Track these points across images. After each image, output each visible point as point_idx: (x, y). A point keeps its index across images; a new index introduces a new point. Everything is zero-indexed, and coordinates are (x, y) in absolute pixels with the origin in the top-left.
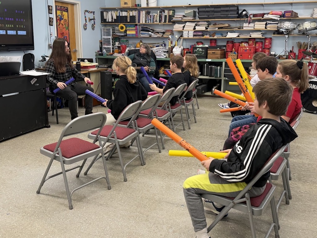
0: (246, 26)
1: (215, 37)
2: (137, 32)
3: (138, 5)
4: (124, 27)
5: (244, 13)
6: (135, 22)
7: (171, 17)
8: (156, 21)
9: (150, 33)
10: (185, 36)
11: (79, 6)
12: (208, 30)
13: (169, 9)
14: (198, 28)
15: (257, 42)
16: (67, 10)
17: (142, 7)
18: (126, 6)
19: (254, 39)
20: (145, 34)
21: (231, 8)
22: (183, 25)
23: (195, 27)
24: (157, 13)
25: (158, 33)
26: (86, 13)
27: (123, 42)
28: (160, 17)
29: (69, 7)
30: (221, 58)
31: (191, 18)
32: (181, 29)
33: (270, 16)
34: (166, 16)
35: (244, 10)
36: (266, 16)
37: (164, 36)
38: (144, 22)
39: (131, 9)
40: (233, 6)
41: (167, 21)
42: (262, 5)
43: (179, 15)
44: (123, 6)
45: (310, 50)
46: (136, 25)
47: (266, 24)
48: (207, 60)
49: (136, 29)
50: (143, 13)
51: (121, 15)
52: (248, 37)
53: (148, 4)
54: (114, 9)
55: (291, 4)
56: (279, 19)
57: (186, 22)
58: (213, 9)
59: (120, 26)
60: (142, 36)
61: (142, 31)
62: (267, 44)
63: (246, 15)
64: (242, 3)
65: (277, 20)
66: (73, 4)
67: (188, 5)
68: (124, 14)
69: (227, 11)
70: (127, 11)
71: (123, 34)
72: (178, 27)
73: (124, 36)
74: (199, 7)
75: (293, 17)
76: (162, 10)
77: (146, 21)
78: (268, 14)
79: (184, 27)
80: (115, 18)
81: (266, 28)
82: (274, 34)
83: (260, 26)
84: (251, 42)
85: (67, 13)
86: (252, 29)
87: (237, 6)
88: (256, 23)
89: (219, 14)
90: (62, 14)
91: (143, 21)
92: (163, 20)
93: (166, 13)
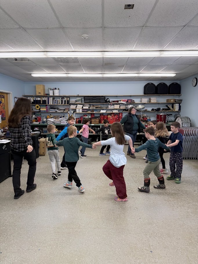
0: (110, 107)
1: (94, 112)
2: (47, 110)
3: (48, 94)
4: (39, 106)
5: (108, 100)
6: (46, 104)
7: (68, 102)
8: (59, 103)
9: (56, 110)
10: (77, 111)
11: (11, 94)
12: (90, 108)
13: (67, 97)
14: (84, 108)
15: (115, 115)
16: (4, 97)
17: (50, 95)
18: (39, 94)
19: (114, 113)
20: (53, 111)
21: (102, 98)
22: (76, 106)
23: (83, 107)
24: (60, 99)
25: (61, 110)
26: (15, 98)
27: (38, 115)
28: (62, 101)
29: (5, 95)
30: (99, 123)
31: (80, 102)
33: (122, 102)
34: (65, 101)
35: (108, 99)
36: (119, 102)
37: (65, 112)
39: (44, 97)
40: (102, 96)
41: (66, 103)
42: (117, 96)
43: (72, 100)
44: (38, 94)
45: (142, 118)
46: (47, 105)
47: (120, 106)
48: (92, 125)
49: (47, 108)
50: (51, 99)
51: (36, 99)
52: (111, 112)
53: (53, 94)
54: (32, 96)
55: (131, 96)
56: (126, 103)
57: (77, 104)
58: (92, 98)
59: (36, 106)
60: (51, 111)
61: (51, 109)
62: (120, 116)
63: (109, 101)
64: (107, 95)
65: (125, 104)
66: (7, 94)
67: (77, 95)
68: (39, 99)
69: (99, 99)
70: (40, 97)
71: (38, 111)
72: (73, 107)
73: (39, 111)
74: (84, 97)
75: (132, 103)
76: (63, 97)
77: (53, 103)
79: (76, 107)
80: (33, 101)
81: (120, 108)
82: (124, 111)
83: (117, 107)
84: (112, 115)
85: (4, 99)
86: (113, 108)
87: (105, 97)
88: (115, 105)
89: (95, 101)
90: (1, 100)
91: (51, 103)
92: (64, 103)
93: (65, 99)
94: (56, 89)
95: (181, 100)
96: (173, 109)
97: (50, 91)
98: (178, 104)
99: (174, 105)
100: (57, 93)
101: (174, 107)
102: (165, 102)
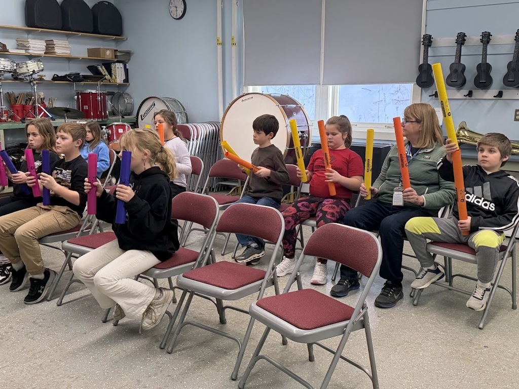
95: (128, 54)
96: (111, 76)
98: (121, 65)
99: (113, 66)
101: (113, 72)
102: (85, 55)
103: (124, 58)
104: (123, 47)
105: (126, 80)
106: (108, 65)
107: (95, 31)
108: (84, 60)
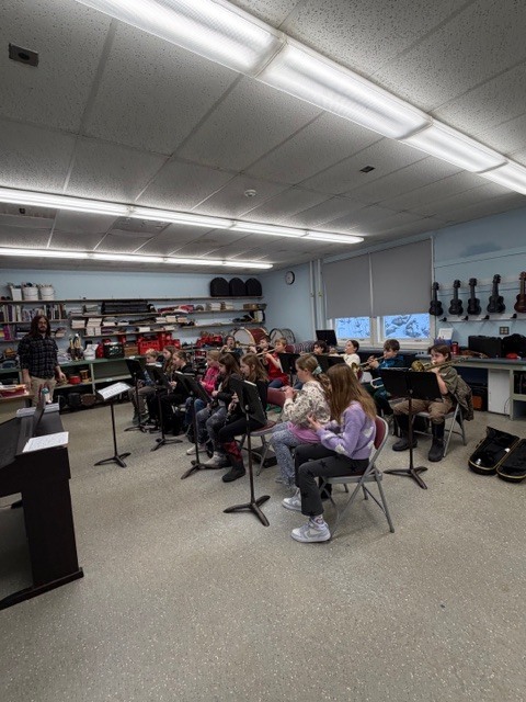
0: (160, 320)
1: (126, 333)
2: (6, 335)
3: (8, 298)
5: (151, 307)
6: (3, 320)
7: (63, 312)
10: (90, 333)
12: (118, 325)
13: (60, 303)
14: (106, 324)
17: (14, 300)
19: (165, 332)
21: (141, 303)
22: (85, 321)
23: (102, 323)
24: (43, 308)
28: (49, 312)
31: (97, 314)
32: (83, 326)
33: (179, 310)
34: (56, 312)
35: (151, 305)
36: (176, 310)
37: (58, 336)
38: (20, 320)
40: (142, 300)
41: (61, 317)
42: (167, 300)
43: (76, 310)
46: (6, 324)
47: (177, 318)
49: (5, 331)
50: (16, 309)
52: (162, 330)
53: (23, 297)
56: (187, 312)
57: (88, 318)
58: (122, 304)
63: (154, 310)
64: (150, 298)
67: (81, 299)
69: (136, 305)
72: (77, 324)
74: (104, 302)
76: (50, 304)
77: (23, 318)
78: (177, 308)
79: (86, 324)
81: (177, 321)
83: (171, 319)
86: (165, 322)
87: (146, 301)
88: (167, 316)
91: (17, 318)
92: (53, 316)
93: (56, 308)
94: (30, 285)
95: (265, 305)
96: (254, 319)
97: (13, 290)
98: (261, 312)
99: (256, 313)
100: (32, 295)
101: (256, 316)
102: (242, 309)
103: (262, 308)
104: (262, 302)
105: (264, 319)
106: (252, 313)
107: (247, 295)
108: (241, 311)
